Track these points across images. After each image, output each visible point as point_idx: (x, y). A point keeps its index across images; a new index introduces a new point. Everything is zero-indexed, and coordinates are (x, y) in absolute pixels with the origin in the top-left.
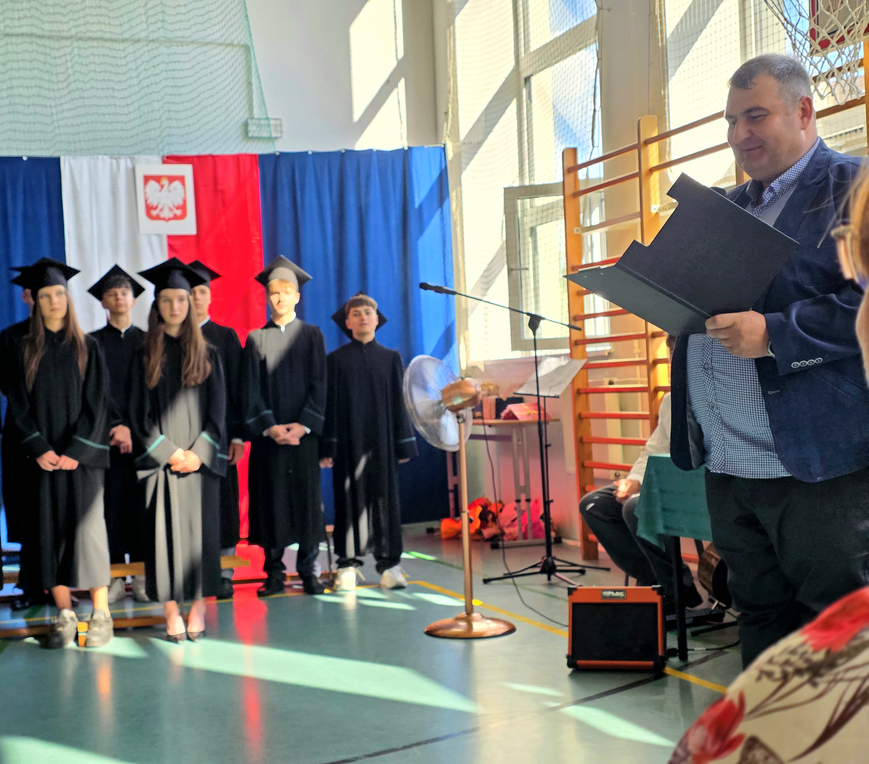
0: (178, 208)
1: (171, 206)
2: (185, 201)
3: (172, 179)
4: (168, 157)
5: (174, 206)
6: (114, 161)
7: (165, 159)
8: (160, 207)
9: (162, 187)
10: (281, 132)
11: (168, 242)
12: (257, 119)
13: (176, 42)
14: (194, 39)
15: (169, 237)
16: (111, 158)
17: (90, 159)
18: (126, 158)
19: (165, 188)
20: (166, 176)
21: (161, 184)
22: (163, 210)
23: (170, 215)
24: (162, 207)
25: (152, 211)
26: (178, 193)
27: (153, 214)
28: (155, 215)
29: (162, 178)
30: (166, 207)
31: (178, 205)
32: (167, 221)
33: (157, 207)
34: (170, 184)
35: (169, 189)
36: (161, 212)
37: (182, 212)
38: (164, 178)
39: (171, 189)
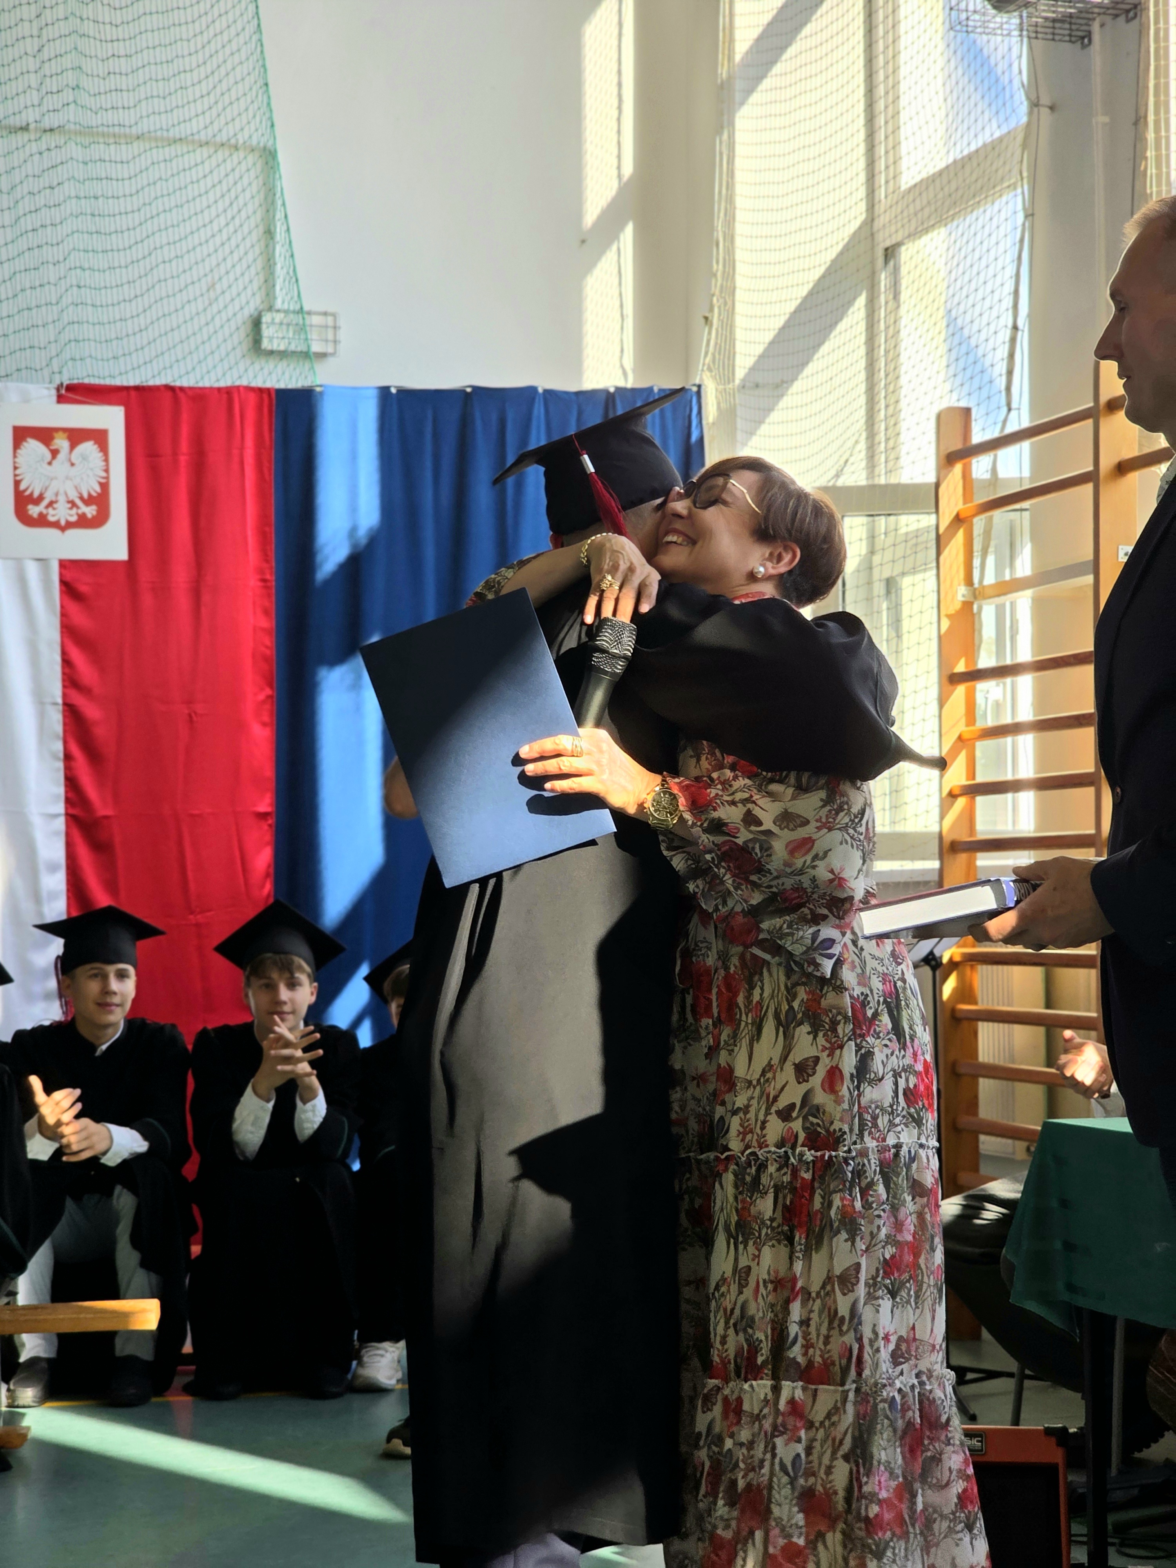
0: (89, 501)
1: (73, 495)
2: (105, 486)
3: (77, 436)
4: (71, 388)
5: (81, 498)
7: (63, 392)
8: (49, 497)
9: (55, 453)
10: (335, 342)
11: (61, 575)
12: (278, 311)
13: (103, 135)
14: (146, 130)
15: (64, 565)
19: (61, 456)
20: (64, 430)
21: (52, 448)
22: (55, 506)
23: (71, 515)
24: (54, 499)
25: (30, 507)
26: (92, 469)
27: (30, 512)
28: (35, 515)
29: (56, 435)
30: (62, 499)
31: (90, 495)
32: (63, 529)
33: (41, 498)
34: (73, 447)
35: (70, 460)
36: (50, 511)
37: (98, 511)
38: (61, 434)
39: (74, 460)
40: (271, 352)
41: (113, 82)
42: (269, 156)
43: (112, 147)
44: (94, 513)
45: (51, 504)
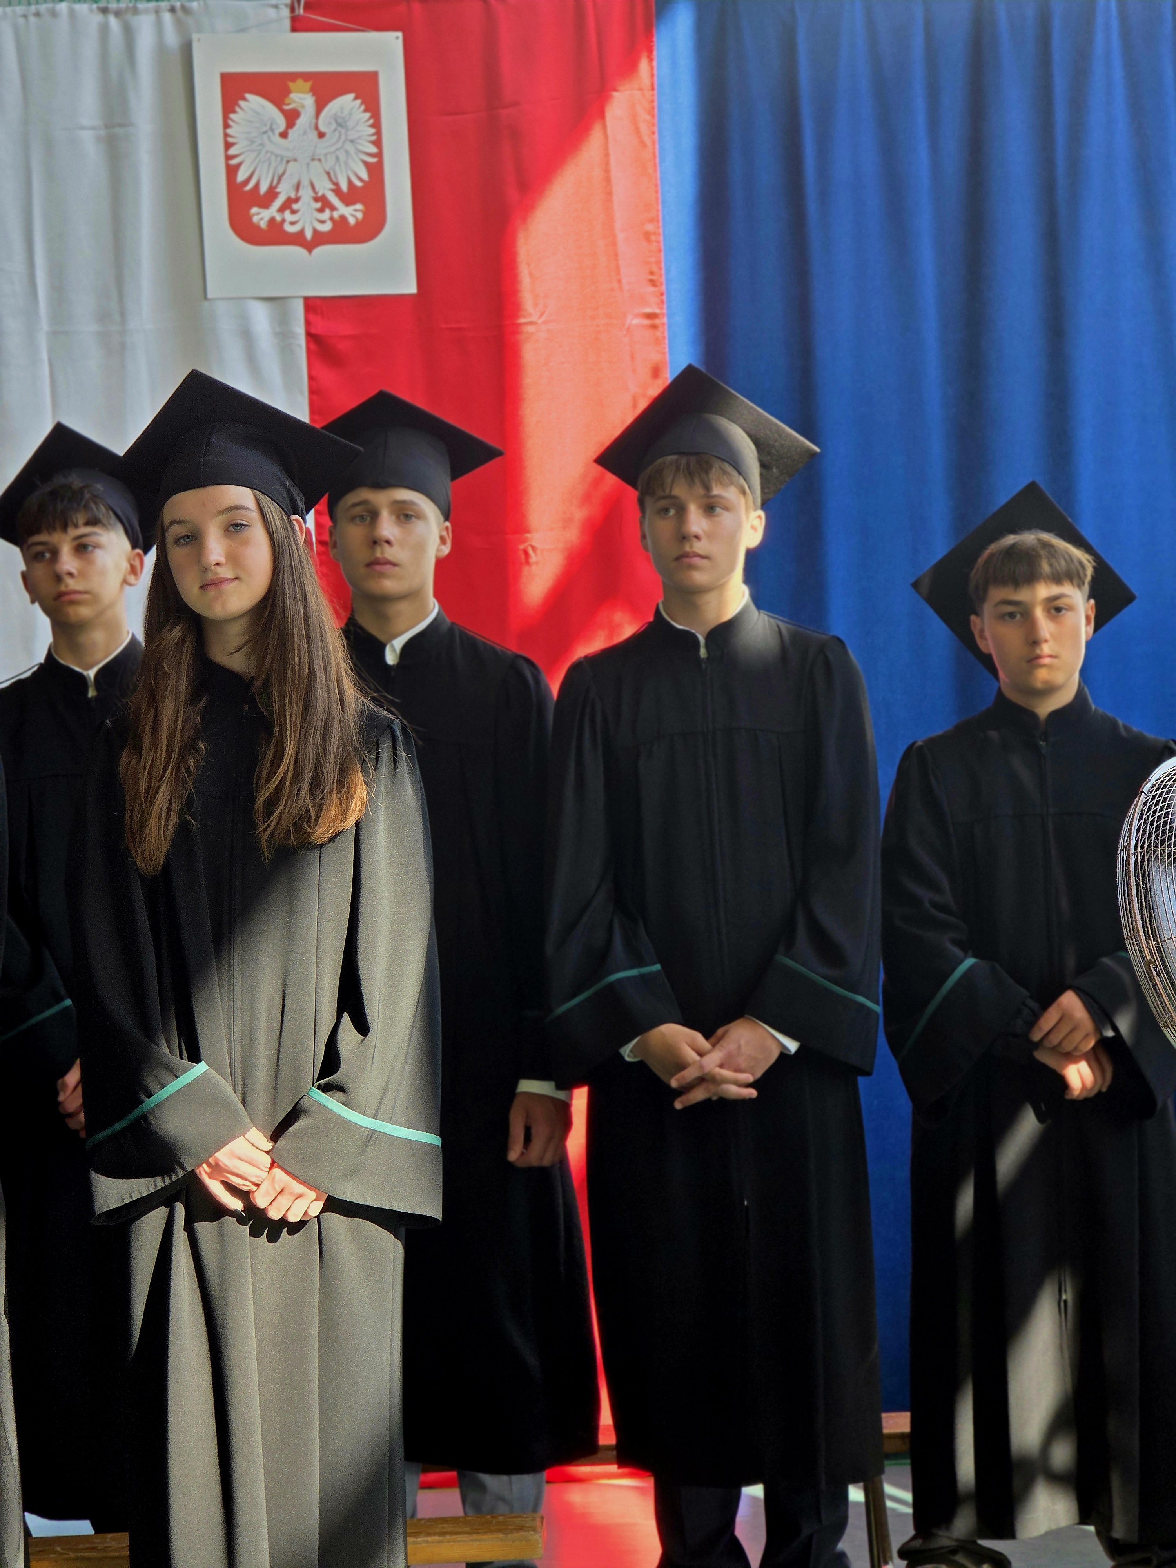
0: (350, 195)
1: (325, 188)
2: (376, 170)
3: (326, 87)
4: (313, 5)
5: (337, 191)
6: (113, 21)
7: (300, 10)
8: (285, 191)
9: (291, 117)
11: (308, 323)
15: (312, 305)
16: (104, 11)
17: (25, 16)
18: (157, 11)
19: (303, 122)
20: (306, 76)
21: (286, 107)
22: (295, 206)
23: (323, 222)
24: (293, 195)
25: (254, 210)
26: (352, 141)
27: (255, 219)
28: (263, 225)
29: (291, 85)
30: (306, 194)
31: (350, 183)
32: (310, 247)
33: (272, 194)
34: (320, 107)
35: (317, 128)
36: (287, 215)
37: (365, 213)
38: (300, 82)
39: (322, 128)
44: (360, 215)
45: (288, 205)
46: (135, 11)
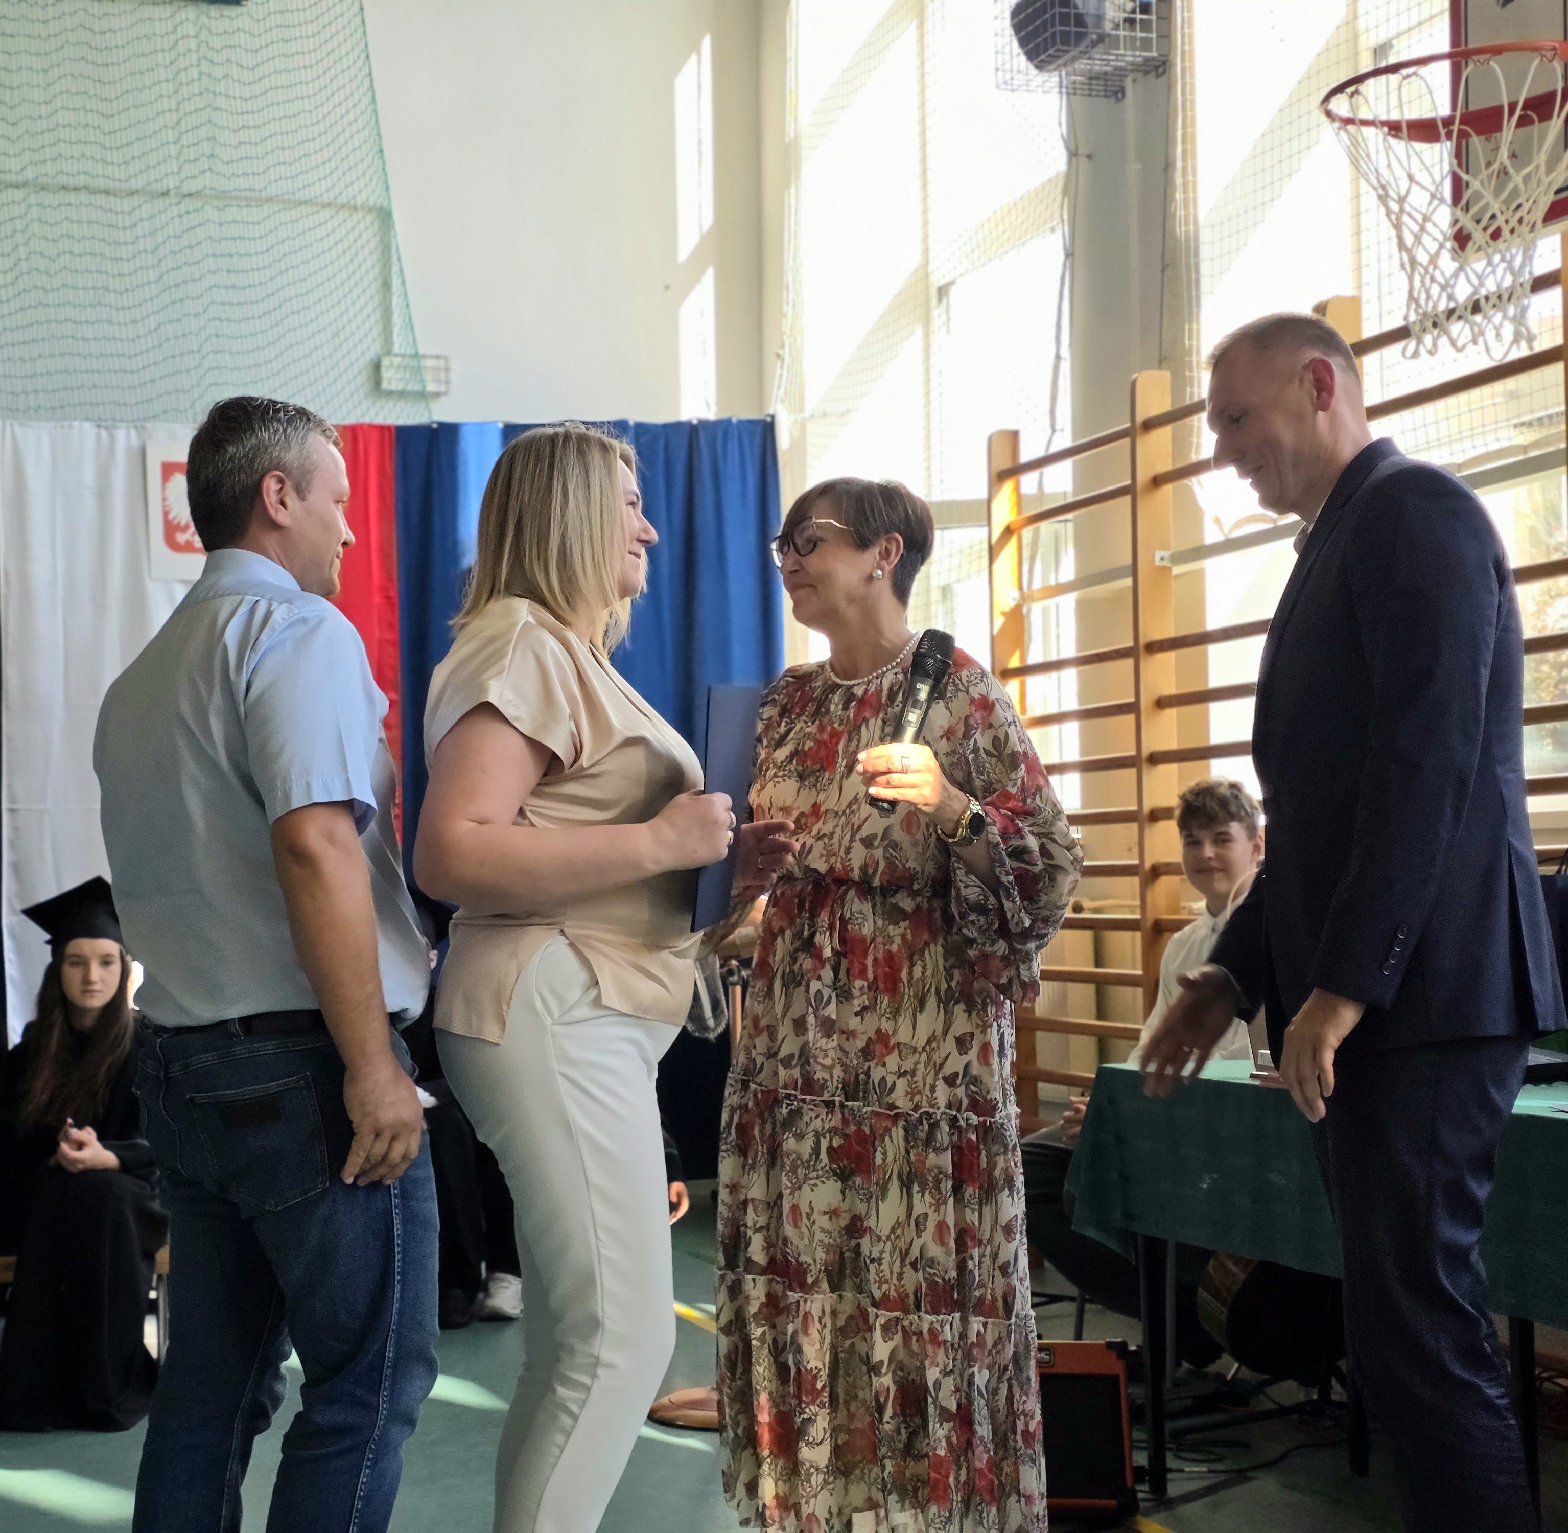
6: (104, 433)
10: (447, 382)
12: (396, 355)
13: (236, 198)
14: (274, 193)
16: (99, 426)
17: (55, 427)
18: (128, 428)
25: (178, 533)
27: (178, 538)
28: (182, 541)
33: (187, 527)
36: (195, 538)
40: (391, 393)
41: (243, 151)
42: (384, 216)
43: (245, 210)
46: (115, 427)
